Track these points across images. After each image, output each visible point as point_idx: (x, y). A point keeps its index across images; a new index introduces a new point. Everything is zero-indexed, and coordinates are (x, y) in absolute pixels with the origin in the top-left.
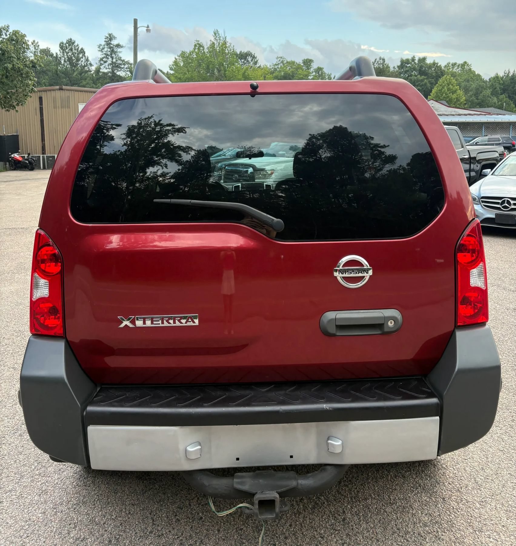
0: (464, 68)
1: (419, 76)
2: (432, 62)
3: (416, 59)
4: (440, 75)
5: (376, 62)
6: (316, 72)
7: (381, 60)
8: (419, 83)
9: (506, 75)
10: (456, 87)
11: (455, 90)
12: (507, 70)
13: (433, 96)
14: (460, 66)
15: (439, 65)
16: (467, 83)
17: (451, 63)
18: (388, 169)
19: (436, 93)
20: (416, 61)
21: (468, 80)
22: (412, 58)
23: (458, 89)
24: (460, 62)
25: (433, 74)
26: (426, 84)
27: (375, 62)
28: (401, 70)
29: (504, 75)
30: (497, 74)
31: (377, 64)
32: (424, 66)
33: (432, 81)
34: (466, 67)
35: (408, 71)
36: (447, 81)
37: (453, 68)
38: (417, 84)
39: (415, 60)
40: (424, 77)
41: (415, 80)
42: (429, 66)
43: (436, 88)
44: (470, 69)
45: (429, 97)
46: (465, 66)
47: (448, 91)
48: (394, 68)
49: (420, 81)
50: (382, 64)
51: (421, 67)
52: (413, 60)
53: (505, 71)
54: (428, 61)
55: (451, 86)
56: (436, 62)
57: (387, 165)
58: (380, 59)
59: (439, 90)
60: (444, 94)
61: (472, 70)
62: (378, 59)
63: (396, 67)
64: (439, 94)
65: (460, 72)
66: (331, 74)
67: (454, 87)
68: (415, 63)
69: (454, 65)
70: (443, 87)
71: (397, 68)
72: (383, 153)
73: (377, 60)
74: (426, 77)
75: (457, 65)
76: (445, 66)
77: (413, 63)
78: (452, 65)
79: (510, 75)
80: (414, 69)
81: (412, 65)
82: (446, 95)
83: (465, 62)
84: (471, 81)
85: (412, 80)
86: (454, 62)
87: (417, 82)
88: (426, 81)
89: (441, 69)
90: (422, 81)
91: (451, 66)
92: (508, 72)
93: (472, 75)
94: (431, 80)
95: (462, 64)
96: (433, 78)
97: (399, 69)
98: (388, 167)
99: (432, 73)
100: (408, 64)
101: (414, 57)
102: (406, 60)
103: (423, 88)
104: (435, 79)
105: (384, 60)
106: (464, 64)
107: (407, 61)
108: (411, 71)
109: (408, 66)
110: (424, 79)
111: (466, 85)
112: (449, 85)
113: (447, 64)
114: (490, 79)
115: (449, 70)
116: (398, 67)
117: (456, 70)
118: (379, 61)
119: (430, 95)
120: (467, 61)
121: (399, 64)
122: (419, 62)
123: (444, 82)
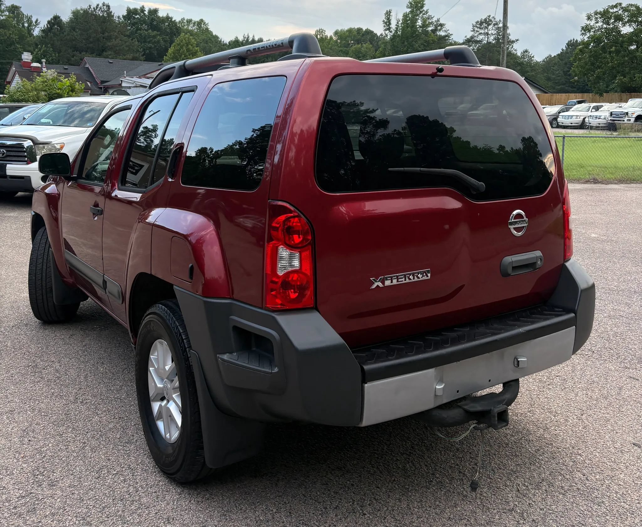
0: (201, 27)
1: (150, 31)
2: (165, 15)
3: (145, 9)
4: (175, 32)
5: (99, 9)
6: (9, 12)
7: (105, 7)
8: (151, 39)
9: (245, 39)
10: (197, 48)
11: (195, 51)
12: (246, 34)
13: (170, 56)
14: (196, 24)
15: (173, 20)
16: (205, 45)
17: (186, 19)
18: (381, 134)
19: (174, 53)
20: (146, 13)
21: (207, 41)
22: (141, 8)
23: (199, 50)
24: (196, 19)
25: (167, 31)
26: (159, 42)
27: (97, 8)
28: (128, 21)
29: (243, 39)
30: (237, 38)
31: (99, 11)
32: (156, 19)
33: (166, 38)
34: (202, 26)
35: (136, 23)
36: (185, 41)
37: (188, 25)
38: (148, 40)
39: (145, 11)
40: (157, 33)
41: (146, 35)
42: (162, 20)
43: (173, 48)
44: (207, 29)
45: (165, 57)
46: (201, 24)
47: (187, 51)
48: (119, 17)
49: (152, 37)
50: (106, 12)
51: (153, 20)
52: (142, 10)
53: (244, 35)
54: (161, 14)
55: (190, 46)
56: (170, 16)
57: (379, 131)
58: (104, 5)
59: (177, 50)
60: (183, 56)
61: (210, 30)
62: (101, 5)
63: (121, 17)
64: (177, 55)
65: (196, 30)
66: (32, 17)
67: (193, 47)
68: (145, 14)
69: (189, 21)
70: (182, 47)
71: (122, 19)
72: (373, 118)
73: (99, 6)
74: (159, 33)
75: (193, 22)
76: (180, 22)
77: (142, 14)
78: (187, 21)
79: (250, 40)
80: (145, 22)
81: (141, 17)
82: (185, 56)
83: (202, 20)
84: (210, 43)
85: (143, 35)
86: (189, 18)
87: (148, 38)
88: (159, 37)
89: (176, 25)
90: (154, 37)
91: (186, 23)
92: (247, 36)
93: (210, 36)
94: (165, 36)
95: (197, 22)
96: (167, 35)
97: (125, 20)
98: (381, 132)
99: (166, 28)
100: (136, 15)
101: (143, 7)
102: (133, 9)
103: (155, 46)
104: (169, 36)
105: (108, 7)
106: (200, 22)
107: (135, 11)
108: (140, 23)
109: (137, 17)
110: (157, 35)
111: (205, 47)
112: (187, 45)
113: (182, 20)
114: (229, 43)
115: (184, 27)
116: (124, 17)
117: (192, 28)
118: (102, 7)
119: (166, 56)
120: (204, 19)
121: (125, 13)
122: (149, 14)
123: (182, 41)
